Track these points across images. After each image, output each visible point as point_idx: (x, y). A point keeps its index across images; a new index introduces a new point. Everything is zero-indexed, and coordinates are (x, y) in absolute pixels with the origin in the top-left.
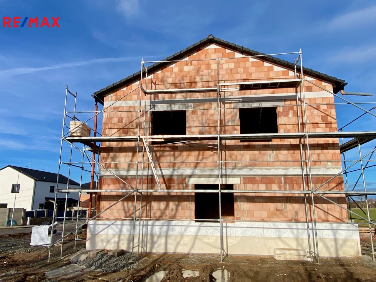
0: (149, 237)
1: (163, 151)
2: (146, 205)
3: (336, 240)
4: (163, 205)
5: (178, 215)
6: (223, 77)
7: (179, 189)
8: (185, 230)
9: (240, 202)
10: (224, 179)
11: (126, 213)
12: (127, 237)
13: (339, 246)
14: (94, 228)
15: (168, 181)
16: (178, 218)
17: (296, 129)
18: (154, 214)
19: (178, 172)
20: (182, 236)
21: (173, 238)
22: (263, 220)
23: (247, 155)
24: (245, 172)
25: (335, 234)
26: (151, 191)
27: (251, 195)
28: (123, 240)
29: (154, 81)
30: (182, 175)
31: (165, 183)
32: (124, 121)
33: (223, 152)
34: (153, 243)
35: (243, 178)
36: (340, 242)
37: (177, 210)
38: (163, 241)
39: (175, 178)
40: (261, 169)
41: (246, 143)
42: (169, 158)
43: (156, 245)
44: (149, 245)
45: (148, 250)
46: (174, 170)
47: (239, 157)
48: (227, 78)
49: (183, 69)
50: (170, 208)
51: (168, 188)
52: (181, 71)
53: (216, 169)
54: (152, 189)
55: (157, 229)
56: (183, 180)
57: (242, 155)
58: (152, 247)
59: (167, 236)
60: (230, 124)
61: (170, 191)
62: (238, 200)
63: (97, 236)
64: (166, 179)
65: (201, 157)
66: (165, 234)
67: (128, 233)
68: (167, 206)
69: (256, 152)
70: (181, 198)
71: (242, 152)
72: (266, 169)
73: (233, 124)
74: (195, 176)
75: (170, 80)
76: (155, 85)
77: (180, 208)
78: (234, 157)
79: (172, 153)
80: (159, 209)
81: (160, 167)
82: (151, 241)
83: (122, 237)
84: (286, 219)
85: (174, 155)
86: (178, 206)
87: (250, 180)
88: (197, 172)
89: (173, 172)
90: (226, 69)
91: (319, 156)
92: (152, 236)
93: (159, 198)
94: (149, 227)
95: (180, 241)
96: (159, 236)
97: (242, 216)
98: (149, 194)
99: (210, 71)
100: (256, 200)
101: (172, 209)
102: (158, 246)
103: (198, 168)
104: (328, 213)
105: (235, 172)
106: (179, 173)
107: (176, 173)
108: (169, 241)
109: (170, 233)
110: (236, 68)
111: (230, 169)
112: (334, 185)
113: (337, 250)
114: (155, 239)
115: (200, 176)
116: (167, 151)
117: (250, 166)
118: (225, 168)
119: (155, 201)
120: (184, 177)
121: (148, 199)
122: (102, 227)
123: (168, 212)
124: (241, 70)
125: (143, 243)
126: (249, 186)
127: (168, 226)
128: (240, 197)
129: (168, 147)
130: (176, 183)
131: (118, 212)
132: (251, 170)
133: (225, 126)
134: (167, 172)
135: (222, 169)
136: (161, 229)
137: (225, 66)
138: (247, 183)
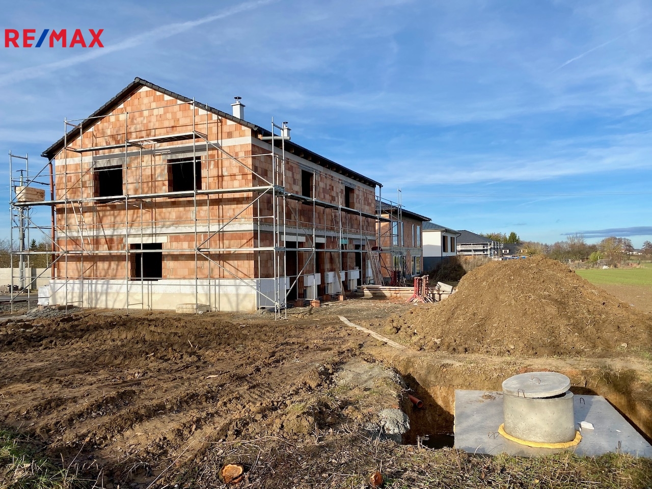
0: (93, 295)
1: (105, 211)
2: (93, 265)
3: (237, 295)
4: (106, 264)
5: (118, 274)
6: (154, 125)
7: (118, 249)
8: (121, 288)
9: (167, 261)
10: (154, 238)
11: (79, 272)
12: (78, 294)
13: (239, 301)
14: (54, 286)
15: (110, 241)
16: (117, 277)
17: (215, 183)
18: (100, 273)
19: (117, 232)
20: (118, 293)
21: (112, 295)
22: (184, 278)
23: (173, 213)
24: (172, 230)
25: (237, 290)
26: (97, 252)
27: (175, 253)
28: (75, 297)
29: (95, 134)
30: (120, 235)
31: (107, 244)
32: (72, 180)
33: (154, 209)
34: (97, 300)
35: (170, 236)
36: (241, 297)
37: (117, 269)
38: (103, 298)
39: (115, 238)
40: (185, 227)
41: (173, 200)
42: (109, 217)
43: (99, 302)
44: (94, 302)
45: (93, 306)
46: (114, 230)
47: (167, 215)
48: (157, 126)
49: (118, 118)
50: (112, 268)
51: (110, 248)
52: (118, 120)
53: (148, 228)
54: (97, 250)
55: (99, 287)
56: (121, 239)
57: (170, 213)
58: (96, 304)
59: (107, 294)
60: (159, 179)
61: (111, 252)
62: (165, 259)
63: (56, 293)
64: (107, 240)
65: (135, 216)
66: (105, 292)
67: (78, 291)
68: (110, 265)
69: (181, 209)
70: (120, 258)
71: (169, 209)
72: (189, 227)
73: (162, 179)
74: (131, 236)
75: (109, 132)
76: (96, 138)
77: (119, 268)
78: (163, 215)
79: (112, 212)
80: (103, 269)
81: (103, 227)
82: (95, 298)
83: (75, 295)
84: (203, 276)
85: (114, 215)
86: (118, 266)
87: (175, 237)
88: (133, 232)
89: (113, 233)
90: (157, 116)
91: (234, 211)
92: (96, 293)
93: (103, 258)
94: (94, 286)
95: (116, 298)
96: (101, 294)
97: (168, 273)
98: (95, 255)
99: (142, 118)
100: (180, 258)
101: (113, 269)
102: (101, 302)
103: (134, 227)
104: (238, 270)
105: (164, 230)
106: (119, 234)
107: (115, 234)
108: (109, 298)
109: (109, 291)
110: (165, 113)
111: (159, 227)
112: (245, 241)
113: (238, 305)
114: (99, 296)
115: (135, 236)
116: (108, 210)
117: (176, 224)
118: (155, 227)
119: (99, 261)
120: (122, 237)
121: (94, 259)
122: (60, 285)
123: (110, 272)
124: (169, 116)
125: (90, 299)
126: (174, 244)
127: (108, 284)
128: (167, 255)
129: (109, 206)
130: (116, 243)
131: (73, 272)
132: (176, 227)
133: (155, 181)
134: (108, 232)
135: (152, 227)
136: (102, 287)
137: (156, 112)
138: (173, 242)
